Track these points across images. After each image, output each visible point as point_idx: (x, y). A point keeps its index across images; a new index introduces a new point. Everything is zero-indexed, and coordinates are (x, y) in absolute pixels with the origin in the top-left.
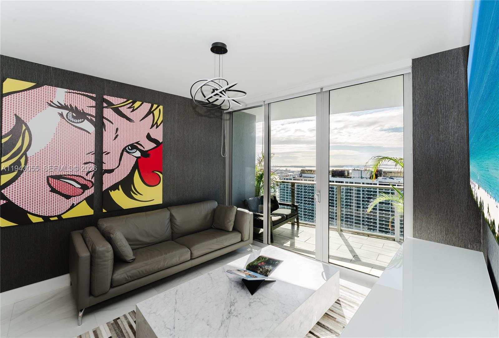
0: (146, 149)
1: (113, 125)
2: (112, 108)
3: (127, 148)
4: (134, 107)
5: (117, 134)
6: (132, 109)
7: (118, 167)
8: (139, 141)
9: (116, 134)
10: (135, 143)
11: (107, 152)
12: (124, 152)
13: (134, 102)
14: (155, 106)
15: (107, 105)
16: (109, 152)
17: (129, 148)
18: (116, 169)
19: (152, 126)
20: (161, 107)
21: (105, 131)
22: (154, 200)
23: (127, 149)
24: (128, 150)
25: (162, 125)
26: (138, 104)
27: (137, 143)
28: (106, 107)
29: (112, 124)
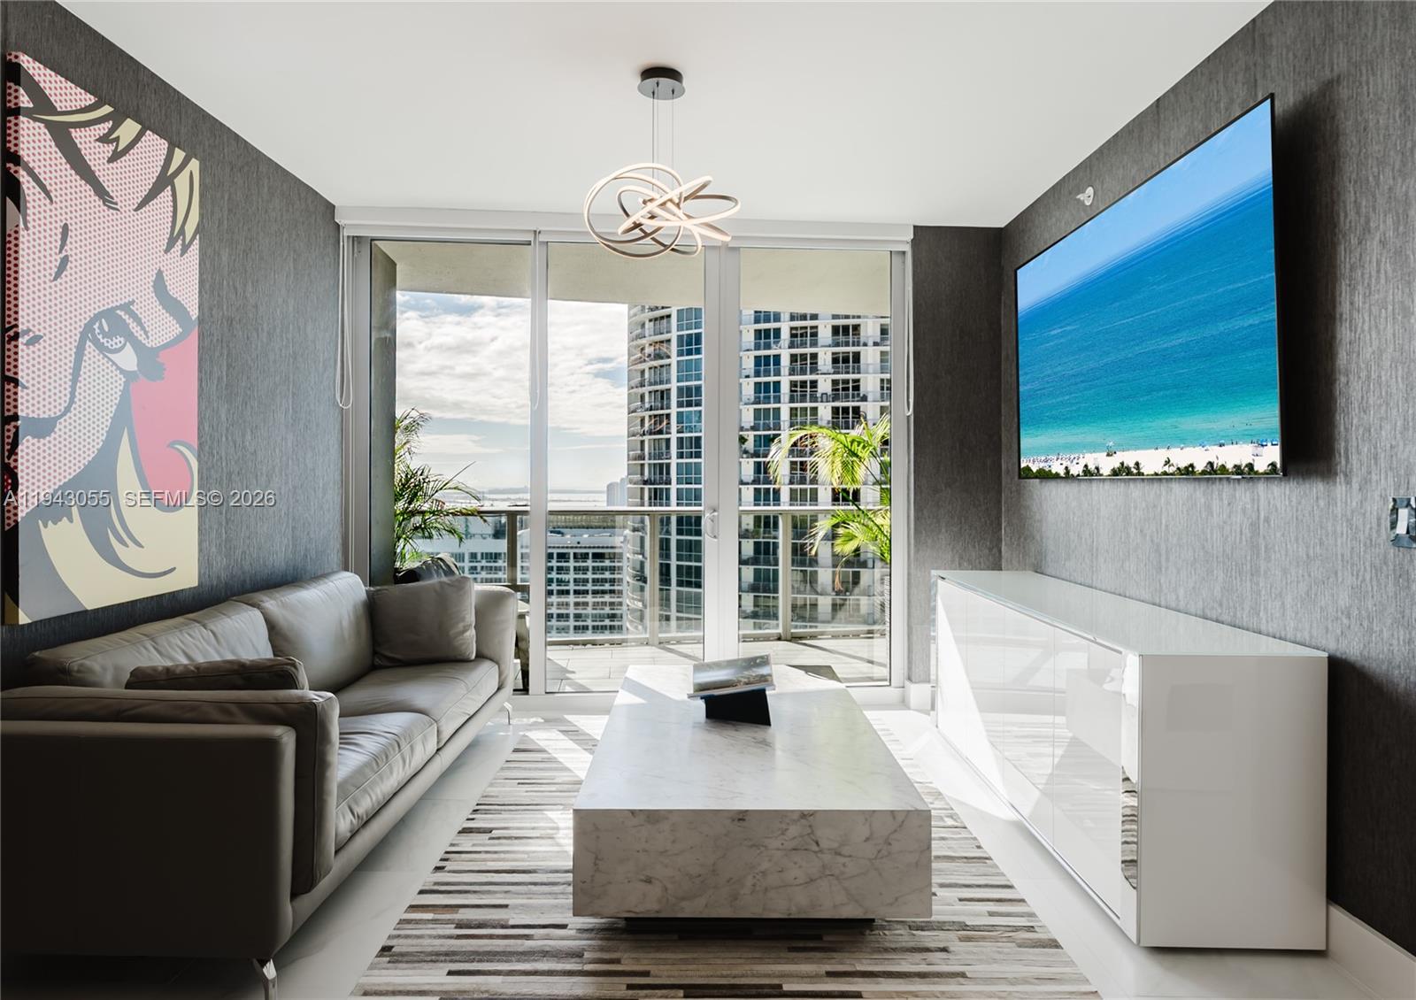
0: (153, 342)
1: (52, 207)
2: (48, 125)
3: (96, 326)
4: (118, 138)
5: (64, 253)
6: (112, 147)
7: (67, 410)
8: (134, 301)
9: (60, 252)
10: (120, 307)
11: (31, 334)
12: (88, 343)
13: (117, 119)
14: (179, 155)
15: (31, 105)
16: (37, 333)
17: (101, 327)
18: (62, 420)
19: (169, 239)
20: (194, 165)
21: (27, 228)
22: (173, 569)
23: (97, 331)
24: (100, 337)
25: (197, 241)
26: (129, 129)
27: (126, 307)
28: (29, 114)
29: (48, 201)
